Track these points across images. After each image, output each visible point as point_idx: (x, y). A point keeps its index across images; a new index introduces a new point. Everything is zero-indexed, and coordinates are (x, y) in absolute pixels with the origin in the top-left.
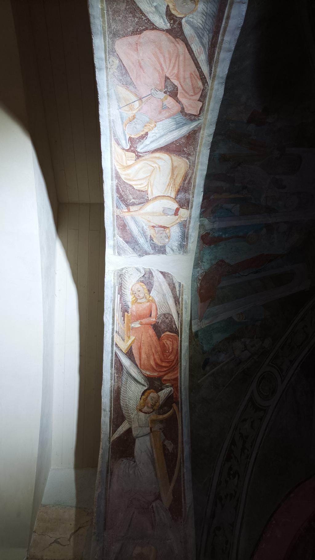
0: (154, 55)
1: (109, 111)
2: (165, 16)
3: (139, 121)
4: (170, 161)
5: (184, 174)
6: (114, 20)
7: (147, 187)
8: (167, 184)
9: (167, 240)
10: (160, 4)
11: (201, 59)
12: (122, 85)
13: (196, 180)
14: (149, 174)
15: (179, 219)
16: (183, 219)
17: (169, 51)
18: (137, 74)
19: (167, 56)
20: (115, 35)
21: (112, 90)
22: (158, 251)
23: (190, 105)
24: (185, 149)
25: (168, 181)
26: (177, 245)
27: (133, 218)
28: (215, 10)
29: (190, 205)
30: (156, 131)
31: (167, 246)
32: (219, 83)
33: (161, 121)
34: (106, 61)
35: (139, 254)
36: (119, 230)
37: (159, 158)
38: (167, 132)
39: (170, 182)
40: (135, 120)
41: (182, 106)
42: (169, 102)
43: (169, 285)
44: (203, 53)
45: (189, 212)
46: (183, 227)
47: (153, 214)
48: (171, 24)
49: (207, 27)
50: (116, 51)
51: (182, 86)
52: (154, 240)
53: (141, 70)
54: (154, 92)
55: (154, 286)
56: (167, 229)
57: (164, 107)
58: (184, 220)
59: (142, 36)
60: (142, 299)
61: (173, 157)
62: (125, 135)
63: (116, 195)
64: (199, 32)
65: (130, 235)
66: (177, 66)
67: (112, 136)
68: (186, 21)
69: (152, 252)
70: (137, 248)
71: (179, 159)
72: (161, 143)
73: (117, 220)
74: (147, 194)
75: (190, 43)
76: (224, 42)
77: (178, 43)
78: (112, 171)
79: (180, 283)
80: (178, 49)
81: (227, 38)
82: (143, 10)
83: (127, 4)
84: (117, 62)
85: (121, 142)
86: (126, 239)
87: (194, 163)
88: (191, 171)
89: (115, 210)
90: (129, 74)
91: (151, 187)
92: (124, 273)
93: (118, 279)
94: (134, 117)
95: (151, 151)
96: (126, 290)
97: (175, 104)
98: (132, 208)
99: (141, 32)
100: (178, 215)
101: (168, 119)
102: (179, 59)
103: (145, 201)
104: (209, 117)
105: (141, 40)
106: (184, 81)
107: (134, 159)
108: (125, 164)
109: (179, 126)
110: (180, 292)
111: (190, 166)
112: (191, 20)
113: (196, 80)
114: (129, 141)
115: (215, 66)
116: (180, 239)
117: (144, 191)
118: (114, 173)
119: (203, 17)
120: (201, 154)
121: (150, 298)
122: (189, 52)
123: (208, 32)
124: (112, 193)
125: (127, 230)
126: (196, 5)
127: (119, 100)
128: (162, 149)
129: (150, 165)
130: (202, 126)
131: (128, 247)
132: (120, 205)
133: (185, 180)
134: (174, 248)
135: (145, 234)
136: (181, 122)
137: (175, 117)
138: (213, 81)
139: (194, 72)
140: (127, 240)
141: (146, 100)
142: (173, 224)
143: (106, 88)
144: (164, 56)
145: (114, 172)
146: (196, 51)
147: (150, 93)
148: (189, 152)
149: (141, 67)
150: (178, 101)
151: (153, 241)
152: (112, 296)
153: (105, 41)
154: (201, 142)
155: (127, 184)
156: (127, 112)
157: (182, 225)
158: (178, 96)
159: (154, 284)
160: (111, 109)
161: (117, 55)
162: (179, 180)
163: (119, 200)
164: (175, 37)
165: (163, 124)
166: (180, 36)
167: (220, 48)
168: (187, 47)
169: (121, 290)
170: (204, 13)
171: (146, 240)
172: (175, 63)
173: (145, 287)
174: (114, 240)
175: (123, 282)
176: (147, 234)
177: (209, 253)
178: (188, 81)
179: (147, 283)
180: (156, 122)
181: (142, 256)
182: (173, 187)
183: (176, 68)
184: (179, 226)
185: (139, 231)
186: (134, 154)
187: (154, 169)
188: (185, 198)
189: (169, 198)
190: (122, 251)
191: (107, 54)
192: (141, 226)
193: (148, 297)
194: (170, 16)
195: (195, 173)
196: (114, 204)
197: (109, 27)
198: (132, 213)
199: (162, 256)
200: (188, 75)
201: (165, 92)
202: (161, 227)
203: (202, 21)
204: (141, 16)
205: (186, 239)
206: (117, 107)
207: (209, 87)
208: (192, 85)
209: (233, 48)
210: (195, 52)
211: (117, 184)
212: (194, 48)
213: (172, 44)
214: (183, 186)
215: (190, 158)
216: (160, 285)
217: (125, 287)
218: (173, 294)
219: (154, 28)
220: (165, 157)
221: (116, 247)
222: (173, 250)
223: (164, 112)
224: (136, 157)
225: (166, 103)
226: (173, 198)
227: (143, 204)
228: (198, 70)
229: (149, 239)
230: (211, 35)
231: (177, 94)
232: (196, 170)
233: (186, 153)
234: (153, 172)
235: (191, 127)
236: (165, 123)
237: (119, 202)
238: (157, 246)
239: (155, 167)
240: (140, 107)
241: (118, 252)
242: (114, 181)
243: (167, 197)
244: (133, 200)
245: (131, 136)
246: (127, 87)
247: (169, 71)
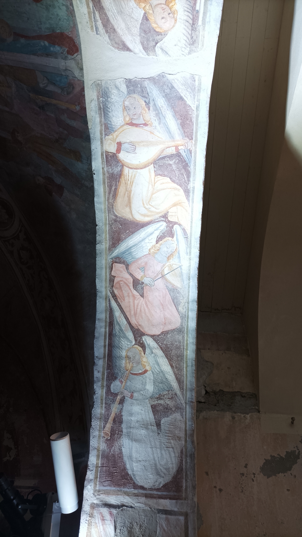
0: (153, 315)
1: (190, 263)
2: (146, 345)
3: (164, 255)
4: (133, 213)
5: (118, 198)
6: (180, 342)
7: (156, 180)
8: (134, 184)
9: (127, 103)
10: (149, 355)
11: (118, 312)
12: (177, 288)
13: (104, 190)
14: (154, 196)
15: (115, 137)
16: (110, 137)
17: (142, 318)
18: (166, 299)
19: (143, 314)
20: (180, 331)
21: (186, 284)
22: (138, 85)
23: (121, 272)
24: (120, 226)
25: (133, 188)
26: (113, 97)
27: (172, 137)
28: (114, 351)
29: (105, 158)
30: (148, 244)
31: (126, 93)
32: (101, 292)
33: (145, 255)
34: (188, 309)
35: (165, 79)
36: (191, 118)
37: (145, 215)
38: (139, 244)
39: (131, 187)
40: (168, 255)
41: (128, 271)
42: (139, 274)
43: (114, 30)
44: (117, 317)
45: (104, 148)
46: (109, 125)
47: (148, 144)
48: (142, 340)
49: (117, 339)
50: (180, 317)
51: (130, 289)
52: (144, 104)
53: (162, 302)
54: (152, 283)
55: (138, 26)
56: (128, 122)
57: (143, 269)
58: (108, 135)
59: (161, 330)
60: (158, 4)
61: (131, 217)
62: (177, 240)
63: (191, 169)
64: (123, 334)
65: (177, 109)
66: (135, 307)
67: (189, 238)
68: (132, 342)
69: (146, 83)
70: (167, 88)
71: (125, 215)
72: (144, 233)
73: (193, 133)
74: (155, 171)
75: (128, 325)
76: (104, 327)
77: (136, 324)
78: (193, 199)
79: (97, 34)
80: (136, 320)
81: (103, 330)
82: (160, 350)
83: (171, 355)
84: (180, 309)
85: (182, 232)
86: (183, 104)
87: (109, 211)
88: (110, 201)
89: (194, 148)
90: (172, 299)
91: (152, 180)
92: (188, 47)
93: (197, 37)
94: (169, 258)
95: (153, 223)
96: (186, 18)
97: (134, 273)
98: (173, 151)
99: (162, 333)
100: (117, 143)
101: (139, 257)
102: (134, 312)
103: (157, 162)
104: (104, 262)
105: (162, 327)
106: (128, 294)
107: (169, 214)
108: (178, 207)
109: (128, 250)
110: (94, 18)
111: (113, 208)
112: (129, 344)
113: (120, 295)
114: (174, 233)
115: (107, 307)
116: (109, 107)
117: (160, 175)
118: (191, 196)
119: (122, 346)
120: (104, 222)
121: (143, 5)
122: (127, 317)
123: (117, 334)
124: (195, 172)
125: (180, 118)
126: (126, 355)
127: (181, 274)
128: (143, 225)
129: (154, 207)
130: (108, 252)
131: (180, 91)
132: (187, 155)
133: (116, 189)
134: (115, 90)
135: (157, 112)
136: (127, 254)
137: (133, 259)
138: (106, 294)
139: (122, 302)
140: (180, 103)
141: (158, 275)
142: (121, 130)
143: (190, 285)
144: (145, 314)
145: (191, 198)
146: (122, 319)
147: (155, 282)
148: (116, 224)
149: (162, 305)
150: (131, 275)
151: (145, 102)
152: (209, 7)
153: (188, 325)
154: (106, 235)
155: (178, 184)
156: (175, 263)
157: (110, 128)
158: (132, 280)
159: (139, 30)
160: (188, 265)
161: (179, 314)
162: (122, 190)
163: (188, 162)
164: (138, 330)
165: (143, 252)
166: (135, 331)
167: (106, 322)
168: (129, 321)
169: (193, 18)
170: (121, 349)
171: (154, 103)
172: (137, 308)
173: (154, 25)
174: (199, 100)
175: (190, 33)
176: (154, 112)
177: (60, 19)
178: (126, 294)
179: (150, 32)
180: (149, 254)
181: (159, 75)
182: (127, 180)
183: (136, 305)
184: (114, 127)
185: (165, 118)
186: (169, 219)
187: (149, 202)
188: (112, 167)
189: (130, 166)
190: (189, 83)
191: (187, 315)
192: (162, 125)
193: (147, 7)
194: (143, 346)
195: (105, 198)
196: (194, 156)
197: (183, 337)
198: (173, 144)
199: (130, 76)
200: (127, 299)
201: (143, 283)
202: (136, 125)
203: (121, 342)
204: (162, 345)
205: (101, 106)
206: (183, 267)
207: (109, 290)
208: (122, 291)
209: (97, 322)
210: (124, 317)
211: (189, 184)
212: (125, 321)
213: (140, 323)
214: (116, 182)
215: (114, 217)
216: (128, 29)
217: (187, 24)
218: (106, 14)
219: (152, 336)
220: (139, 218)
221: (197, 89)
222: (117, 87)
223: (143, 264)
224: (167, 216)
225: (141, 273)
226: (126, 166)
227: (159, 158)
228: (119, 303)
229: (151, 105)
230: (114, 332)
231: (133, 282)
232: (106, 203)
233: (119, 222)
234: (150, 199)
235: (118, 250)
236: (142, 253)
237: (187, 160)
238: (139, 93)
239: (148, 204)
240: (163, 268)
241: (195, 81)
242: (192, 186)
243: (132, 167)
244: (171, 163)
245: (171, 239)
246: (173, 287)
247: (141, 302)
